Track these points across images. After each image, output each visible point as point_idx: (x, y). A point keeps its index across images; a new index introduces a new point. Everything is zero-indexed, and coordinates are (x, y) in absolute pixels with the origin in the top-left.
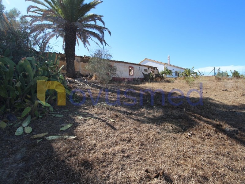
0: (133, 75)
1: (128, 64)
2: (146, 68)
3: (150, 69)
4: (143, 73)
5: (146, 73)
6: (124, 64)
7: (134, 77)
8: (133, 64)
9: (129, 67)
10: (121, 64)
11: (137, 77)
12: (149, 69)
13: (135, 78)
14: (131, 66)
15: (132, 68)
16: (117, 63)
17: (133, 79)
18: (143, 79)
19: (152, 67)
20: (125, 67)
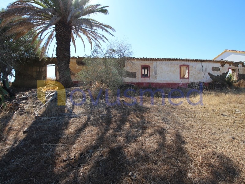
0: (188, 78)
1: (178, 62)
2: (218, 65)
3: (227, 66)
4: (209, 74)
5: (216, 74)
6: (170, 62)
7: (191, 80)
8: (188, 60)
9: (181, 66)
10: (164, 62)
11: (196, 81)
12: (223, 66)
13: (193, 83)
14: (184, 63)
15: (188, 66)
16: (158, 62)
17: (189, 84)
18: (209, 84)
19: (230, 63)
20: (172, 67)
